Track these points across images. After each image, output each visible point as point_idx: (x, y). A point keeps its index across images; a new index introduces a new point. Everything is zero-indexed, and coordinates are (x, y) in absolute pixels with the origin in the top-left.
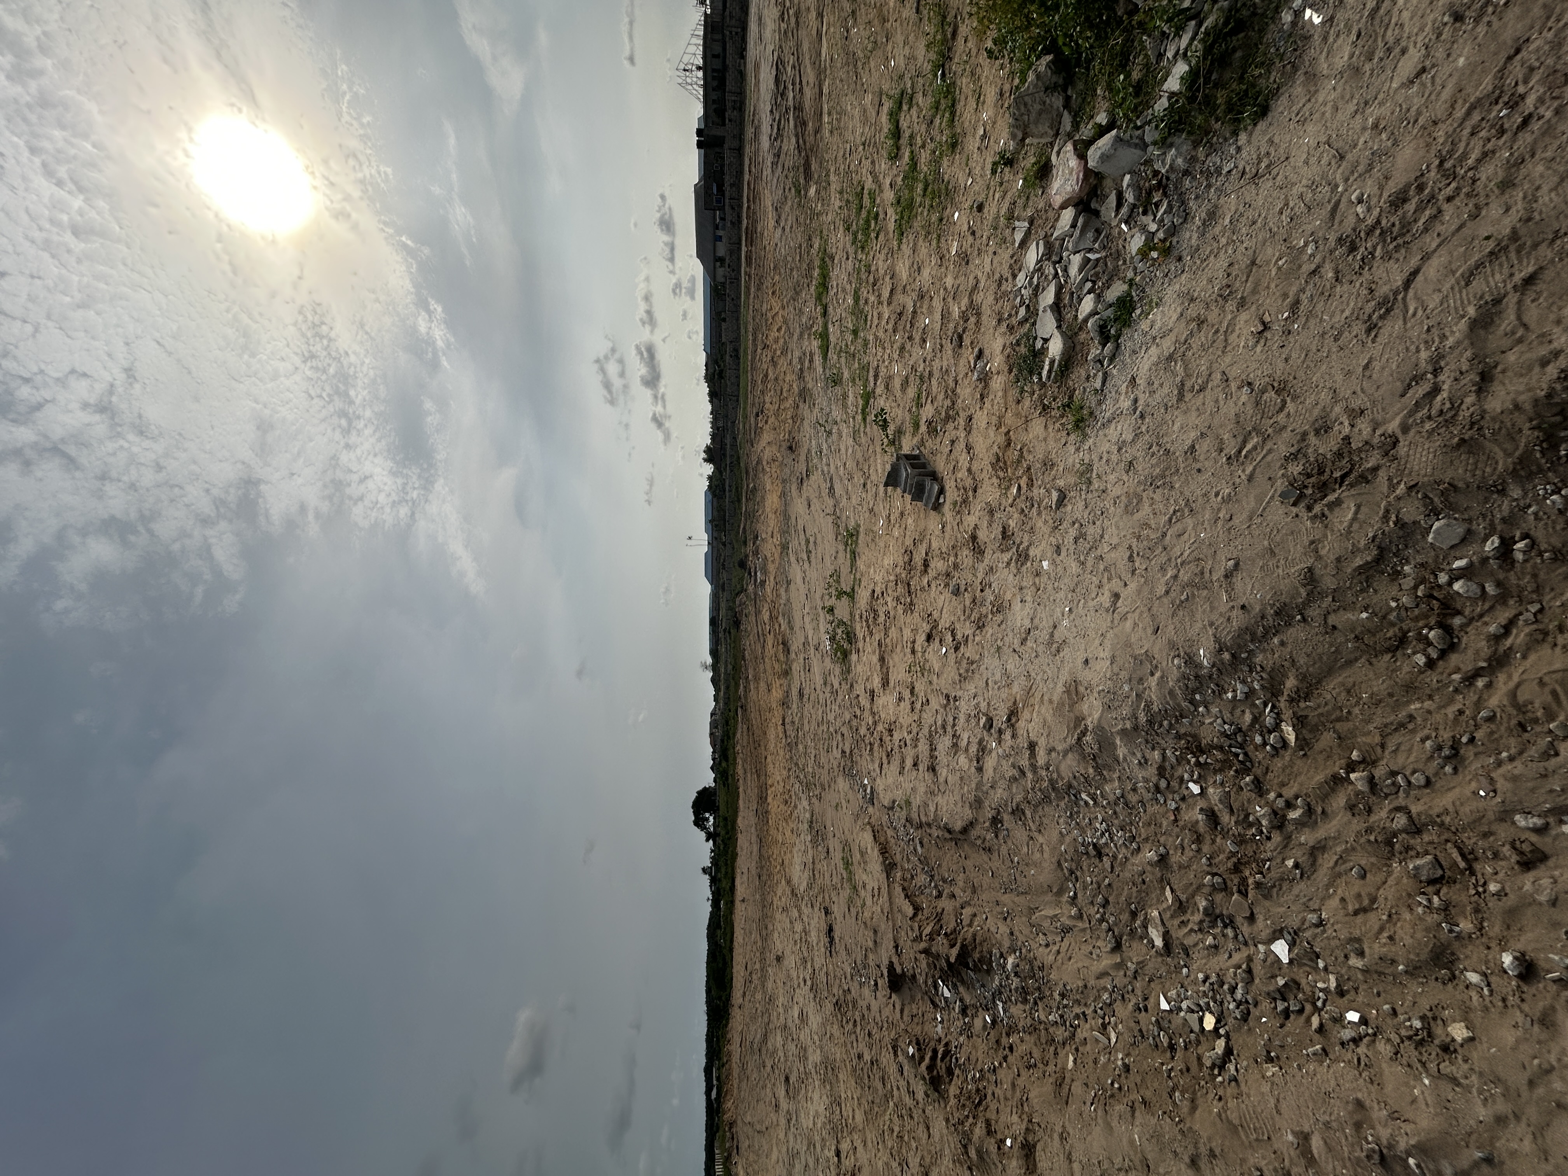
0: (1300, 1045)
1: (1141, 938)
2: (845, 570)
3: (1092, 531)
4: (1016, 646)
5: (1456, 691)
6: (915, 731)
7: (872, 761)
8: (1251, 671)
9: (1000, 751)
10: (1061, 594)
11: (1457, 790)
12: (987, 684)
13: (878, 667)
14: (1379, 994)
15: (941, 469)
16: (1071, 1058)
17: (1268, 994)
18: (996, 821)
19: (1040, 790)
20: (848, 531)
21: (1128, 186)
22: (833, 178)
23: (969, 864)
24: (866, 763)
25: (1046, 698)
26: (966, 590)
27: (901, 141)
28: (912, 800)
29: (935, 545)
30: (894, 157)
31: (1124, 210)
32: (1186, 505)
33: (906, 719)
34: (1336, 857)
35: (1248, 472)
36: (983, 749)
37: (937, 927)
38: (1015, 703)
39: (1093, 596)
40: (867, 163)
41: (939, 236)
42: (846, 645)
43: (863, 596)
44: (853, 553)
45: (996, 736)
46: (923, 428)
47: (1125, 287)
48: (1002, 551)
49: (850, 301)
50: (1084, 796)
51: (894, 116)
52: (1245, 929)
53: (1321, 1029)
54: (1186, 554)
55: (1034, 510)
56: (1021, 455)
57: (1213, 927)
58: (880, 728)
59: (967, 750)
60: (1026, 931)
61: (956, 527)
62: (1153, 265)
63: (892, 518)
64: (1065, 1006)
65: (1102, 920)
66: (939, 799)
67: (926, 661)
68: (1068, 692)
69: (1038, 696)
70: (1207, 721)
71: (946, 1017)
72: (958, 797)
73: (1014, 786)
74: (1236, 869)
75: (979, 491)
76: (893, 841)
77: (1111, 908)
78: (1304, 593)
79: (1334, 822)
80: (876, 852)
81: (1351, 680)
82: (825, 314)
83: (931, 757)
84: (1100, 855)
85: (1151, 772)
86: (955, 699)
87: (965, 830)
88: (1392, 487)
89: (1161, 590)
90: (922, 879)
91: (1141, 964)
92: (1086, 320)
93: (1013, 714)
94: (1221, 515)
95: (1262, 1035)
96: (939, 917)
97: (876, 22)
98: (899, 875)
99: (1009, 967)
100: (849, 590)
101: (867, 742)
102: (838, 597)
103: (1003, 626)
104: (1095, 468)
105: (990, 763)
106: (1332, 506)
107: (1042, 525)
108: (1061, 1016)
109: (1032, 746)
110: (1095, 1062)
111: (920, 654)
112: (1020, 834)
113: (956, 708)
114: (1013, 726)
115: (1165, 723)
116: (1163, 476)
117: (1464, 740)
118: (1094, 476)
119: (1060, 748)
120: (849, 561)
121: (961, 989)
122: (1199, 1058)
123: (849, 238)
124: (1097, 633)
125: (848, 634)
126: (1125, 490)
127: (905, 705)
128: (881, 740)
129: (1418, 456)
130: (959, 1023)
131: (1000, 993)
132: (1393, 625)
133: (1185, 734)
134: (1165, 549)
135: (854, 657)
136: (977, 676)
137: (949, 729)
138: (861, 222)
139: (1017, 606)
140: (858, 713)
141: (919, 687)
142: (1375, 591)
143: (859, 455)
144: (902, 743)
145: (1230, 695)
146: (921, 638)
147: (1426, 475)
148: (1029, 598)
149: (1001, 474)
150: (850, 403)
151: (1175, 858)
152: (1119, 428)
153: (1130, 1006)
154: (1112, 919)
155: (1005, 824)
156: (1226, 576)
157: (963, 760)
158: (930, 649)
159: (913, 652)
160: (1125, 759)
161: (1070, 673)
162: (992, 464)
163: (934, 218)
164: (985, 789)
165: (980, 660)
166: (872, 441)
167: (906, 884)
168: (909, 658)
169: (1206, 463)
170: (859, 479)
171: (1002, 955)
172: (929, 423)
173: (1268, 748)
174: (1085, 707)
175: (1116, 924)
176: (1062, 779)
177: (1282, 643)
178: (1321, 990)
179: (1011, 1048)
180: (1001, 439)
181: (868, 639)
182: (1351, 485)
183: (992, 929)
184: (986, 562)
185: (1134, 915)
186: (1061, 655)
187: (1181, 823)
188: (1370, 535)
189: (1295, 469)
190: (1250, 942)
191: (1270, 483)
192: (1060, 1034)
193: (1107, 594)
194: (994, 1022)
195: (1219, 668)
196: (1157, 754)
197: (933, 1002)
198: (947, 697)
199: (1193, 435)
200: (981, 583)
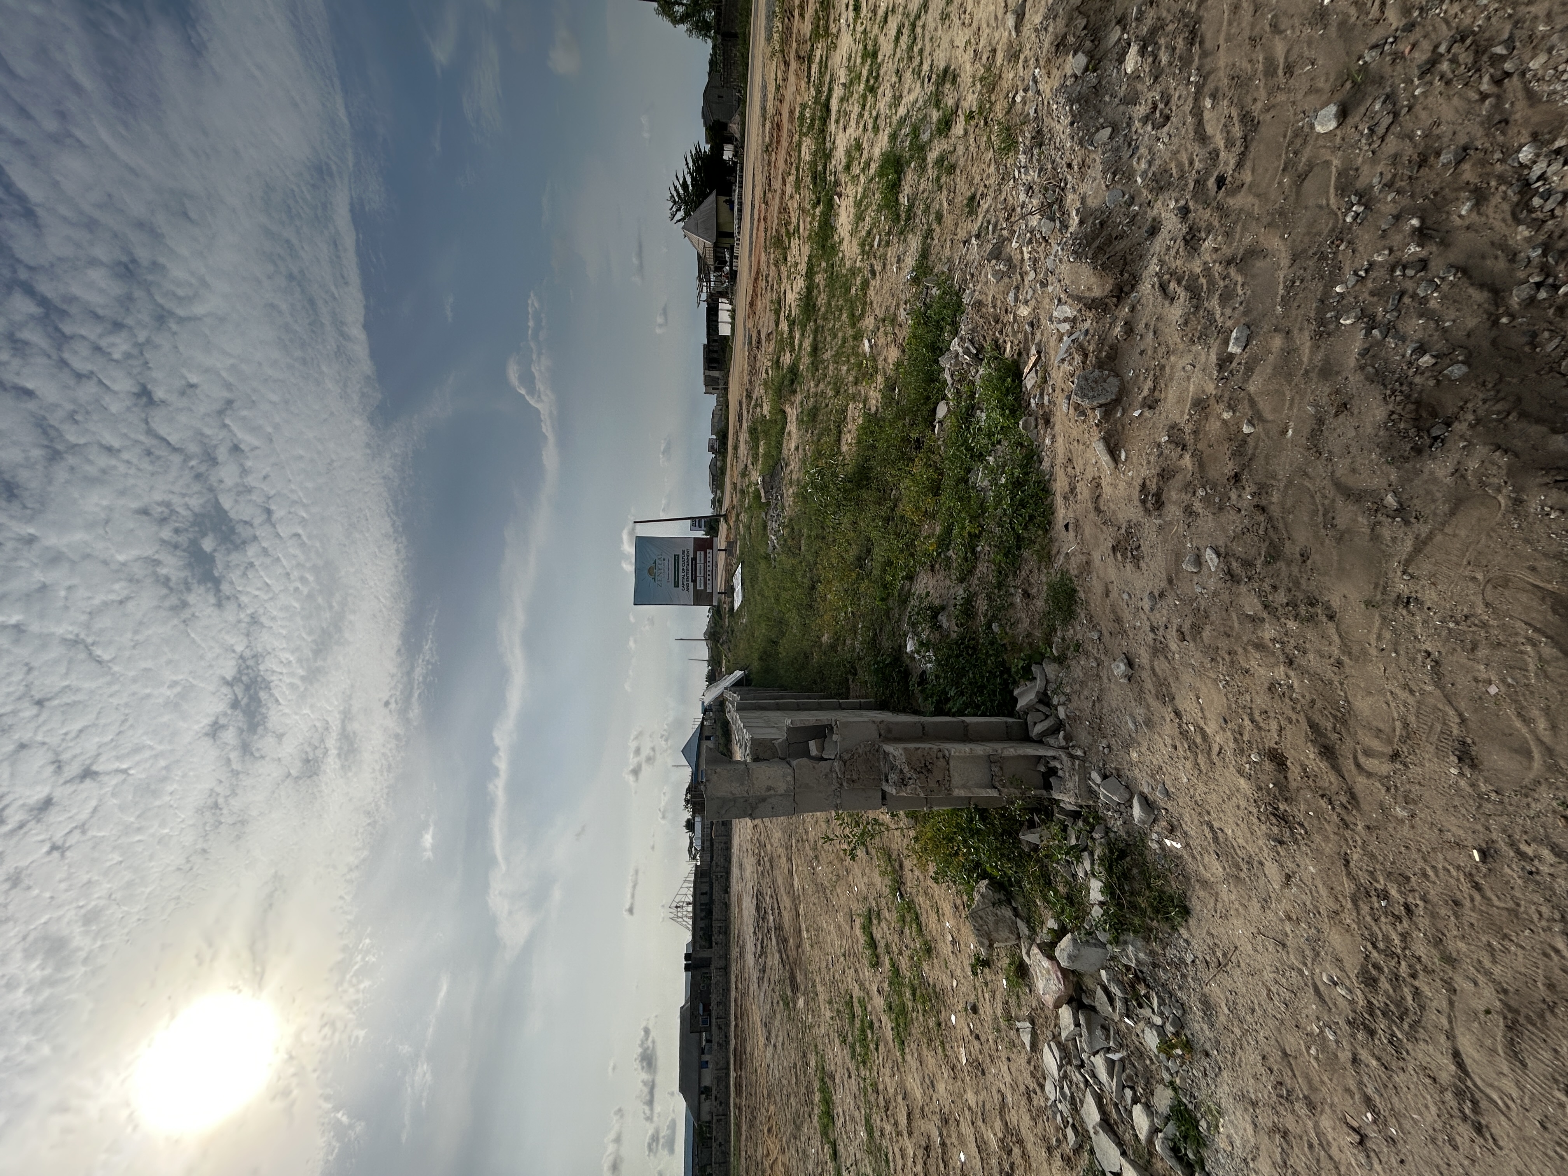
21: (1109, 980)
22: (820, 988)
27: (879, 950)
30: (876, 964)
31: (1118, 1004)
40: (850, 972)
41: (942, 1043)
47: (1170, 1093)
49: (863, 1134)
51: (867, 928)
62: (1184, 1063)
82: (835, 1155)
92: (1150, 1142)
97: (836, 862)
123: (847, 1051)
138: (857, 1032)
163: (932, 1023)
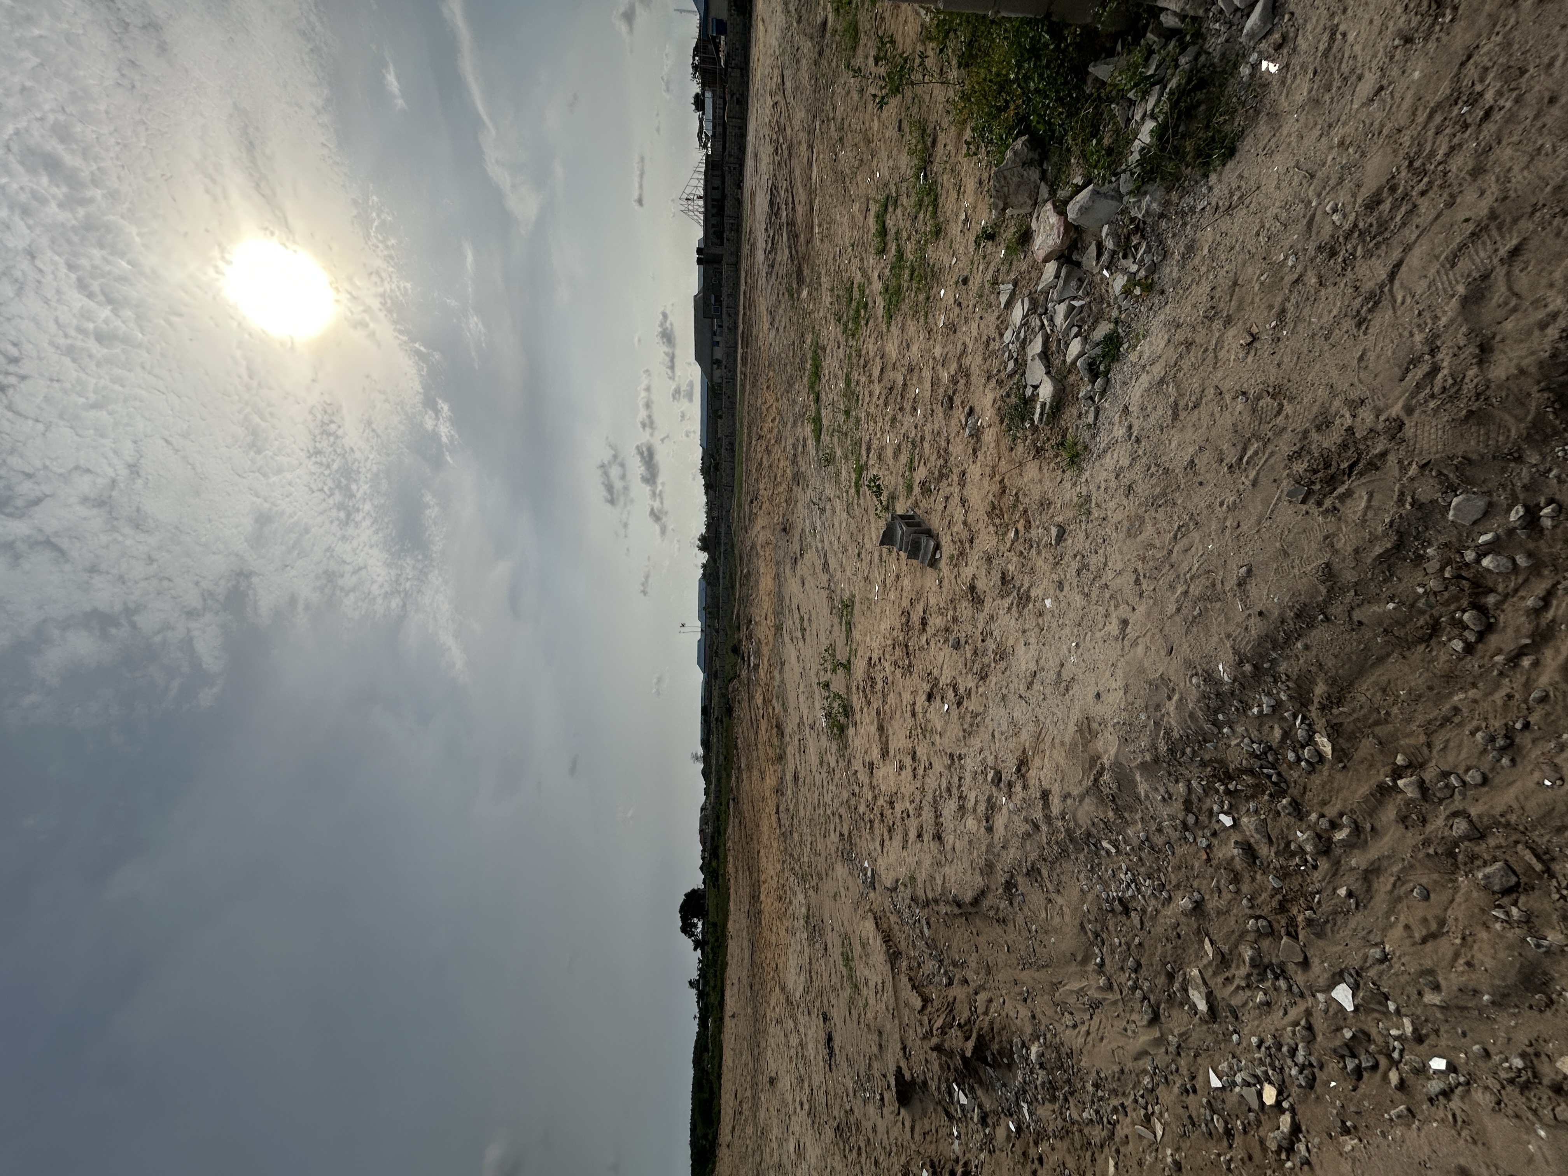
0: (1380, 1108)
1: (1182, 1005)
2: (840, 643)
3: (1094, 561)
4: (1022, 692)
5: (1501, 674)
6: (917, 800)
7: (873, 839)
8: (1275, 682)
9: (1011, 806)
10: (1067, 630)
11: (1519, 784)
12: (993, 736)
13: (877, 737)
14: (1464, 1034)
15: (936, 526)
16: (1112, 1163)
17: (1335, 1051)
18: (1009, 886)
19: (1057, 843)
20: (843, 602)
21: (1107, 235)
22: (824, 279)
23: (982, 940)
24: (867, 844)
25: (1057, 741)
26: (966, 642)
27: (888, 238)
28: (917, 875)
29: (932, 601)
30: (882, 251)
31: (1105, 257)
32: (1190, 519)
33: (908, 787)
34: (1392, 880)
35: (1251, 477)
36: (992, 806)
37: (949, 1019)
38: (1024, 751)
39: (1100, 626)
40: (856, 262)
41: (926, 313)
42: (842, 719)
43: (859, 666)
44: (849, 623)
45: (1005, 790)
46: (917, 490)
47: (1112, 326)
48: (1003, 597)
49: (842, 385)
50: (1105, 844)
51: (880, 218)
52: (1300, 978)
53: (1402, 1085)
54: (1195, 568)
55: (1034, 551)
56: (1017, 500)
57: (1262, 981)
58: (881, 802)
59: (975, 810)
60: (1049, 1012)
61: (953, 581)
62: (1137, 302)
63: (888, 582)
64: (1101, 1099)
65: (1135, 987)
66: (947, 869)
67: (928, 721)
68: (1080, 731)
69: (1048, 740)
70: (1233, 743)
71: (963, 1131)
72: (966, 865)
73: (1028, 843)
74: (1282, 908)
75: (976, 541)
76: (897, 927)
77: (1144, 972)
78: (1323, 590)
79: (1387, 838)
80: (879, 941)
81: (1385, 678)
82: (818, 400)
83: (937, 824)
84: (1127, 911)
85: (1177, 806)
86: (960, 758)
87: (976, 902)
88: (1404, 469)
89: (1171, 608)
90: (930, 966)
91: (1184, 1036)
92: (1074, 363)
93: (1023, 764)
94: (1228, 524)
95: (1333, 1103)
96: (951, 1007)
97: (862, 144)
98: (904, 964)
99: (1033, 1057)
100: (844, 662)
101: (867, 819)
102: (834, 671)
103: (1008, 673)
104: (1093, 497)
105: (1000, 821)
106: (1342, 498)
107: (1042, 564)
108: (1097, 1112)
109: (1045, 795)
110: (1140, 1163)
111: (921, 715)
112: (1036, 898)
113: (962, 767)
114: (1023, 776)
115: (1188, 750)
116: (1164, 494)
117: (1518, 726)
118: (1093, 505)
119: (1075, 792)
120: (844, 633)
121: (979, 1093)
122: (1262, 1142)
123: (840, 329)
124: (1107, 664)
125: (845, 707)
126: (1127, 514)
127: (907, 773)
128: (882, 815)
129: (1426, 434)
130: (979, 1136)
131: (1025, 1092)
132: (1422, 612)
133: (1211, 761)
134: (1172, 566)
135: (851, 731)
136: (982, 729)
137: (955, 791)
138: (852, 312)
139: (1021, 650)
140: (857, 790)
141: (921, 751)
142: (1400, 580)
143: (853, 527)
144: (905, 815)
145: (1255, 710)
146: (921, 699)
147: (1437, 452)
148: (1033, 640)
149: (997, 521)
150: (843, 479)
151: (1213, 903)
152: (1115, 456)
153: (1176, 1090)
154: (1147, 984)
155: (1020, 889)
156: (1239, 585)
157: (971, 823)
158: (932, 709)
159: (914, 714)
160: (1147, 796)
161: (1081, 711)
162: (988, 514)
163: (922, 297)
164: (996, 851)
165: (985, 711)
166: (866, 511)
167: (912, 974)
168: (910, 722)
169: (1208, 475)
170: (853, 550)
171: (1024, 1045)
172: (923, 484)
173: (1303, 763)
174: (1100, 745)
175: (1151, 990)
176: (1080, 827)
177: (1307, 647)
178: (1396, 1038)
179: (1041, 1160)
180: (996, 488)
181: (865, 710)
182: (1361, 474)
183: (1012, 1014)
184: (986, 610)
185: (1171, 977)
186: (1071, 693)
187: (1214, 862)
188: (1387, 520)
189: (1300, 467)
190: (1307, 993)
191: (1275, 485)
192: (1097, 1134)
193: (1115, 621)
194: (1019, 1129)
195: (1242, 683)
196: (1181, 786)
197: (947, 1113)
198: (951, 756)
199: (1191, 450)
200: (982, 633)
